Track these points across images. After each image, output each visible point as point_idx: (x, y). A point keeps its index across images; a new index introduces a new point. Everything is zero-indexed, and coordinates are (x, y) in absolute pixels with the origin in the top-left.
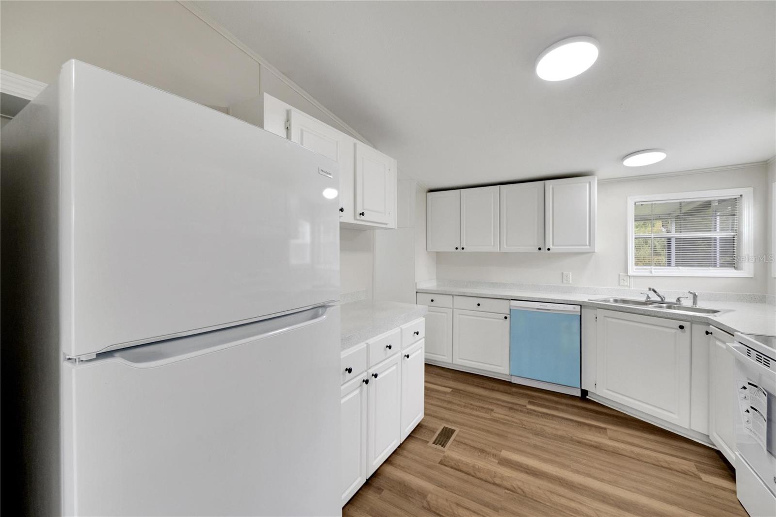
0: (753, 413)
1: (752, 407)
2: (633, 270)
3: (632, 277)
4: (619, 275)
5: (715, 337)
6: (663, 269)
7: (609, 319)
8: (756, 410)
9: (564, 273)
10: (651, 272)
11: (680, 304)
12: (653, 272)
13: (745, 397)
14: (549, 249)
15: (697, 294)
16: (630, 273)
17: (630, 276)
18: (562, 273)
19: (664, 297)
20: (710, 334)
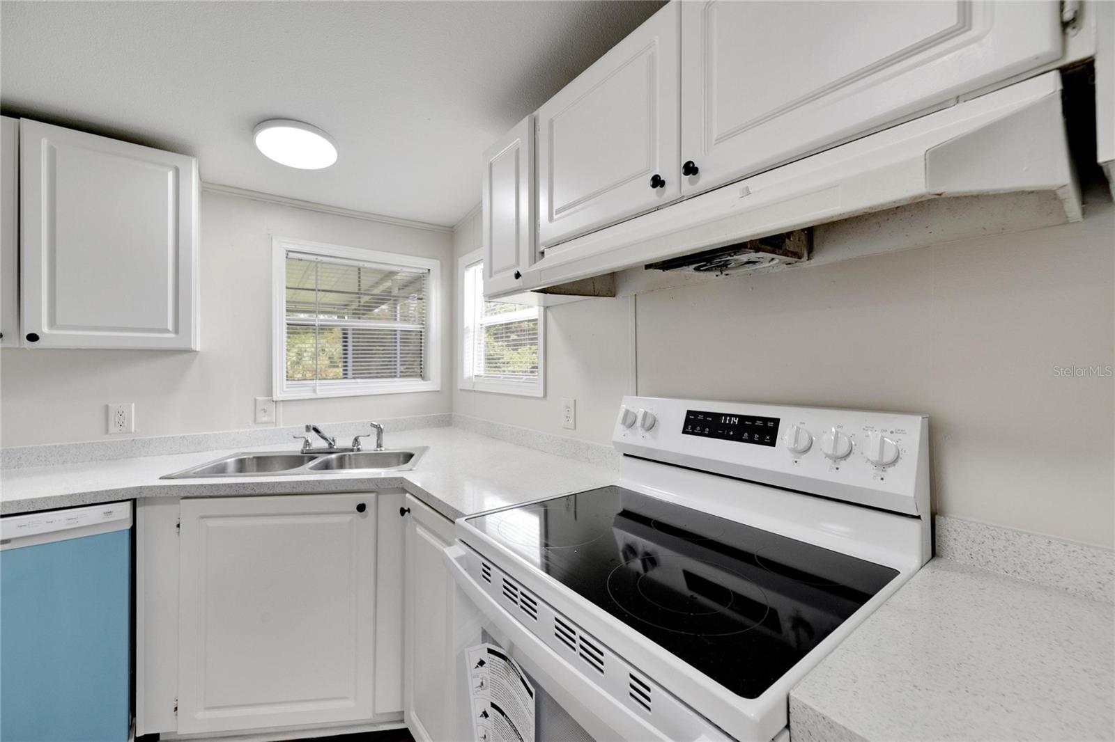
0: (496, 718)
1: (493, 705)
2: (282, 389)
3: (281, 404)
4: (255, 400)
5: (415, 519)
6: (332, 385)
7: (210, 523)
8: (503, 713)
9: (114, 407)
10: (314, 391)
11: (359, 450)
12: (317, 391)
13: (482, 684)
14: (33, 338)
15: (382, 427)
16: (278, 394)
17: (276, 402)
18: (107, 407)
19: (334, 441)
20: (407, 513)
